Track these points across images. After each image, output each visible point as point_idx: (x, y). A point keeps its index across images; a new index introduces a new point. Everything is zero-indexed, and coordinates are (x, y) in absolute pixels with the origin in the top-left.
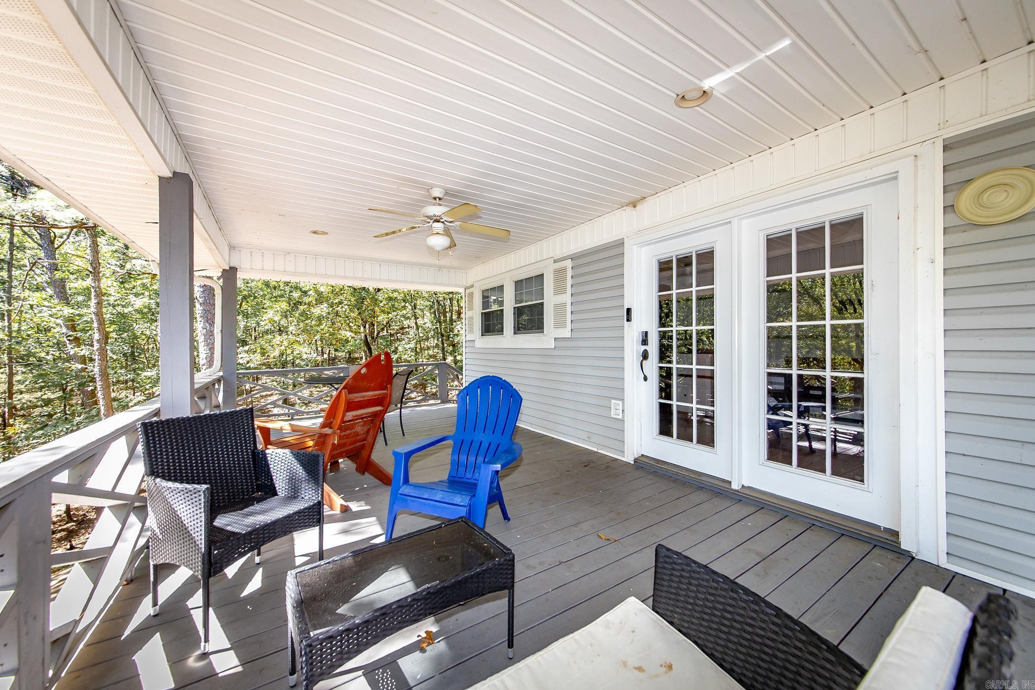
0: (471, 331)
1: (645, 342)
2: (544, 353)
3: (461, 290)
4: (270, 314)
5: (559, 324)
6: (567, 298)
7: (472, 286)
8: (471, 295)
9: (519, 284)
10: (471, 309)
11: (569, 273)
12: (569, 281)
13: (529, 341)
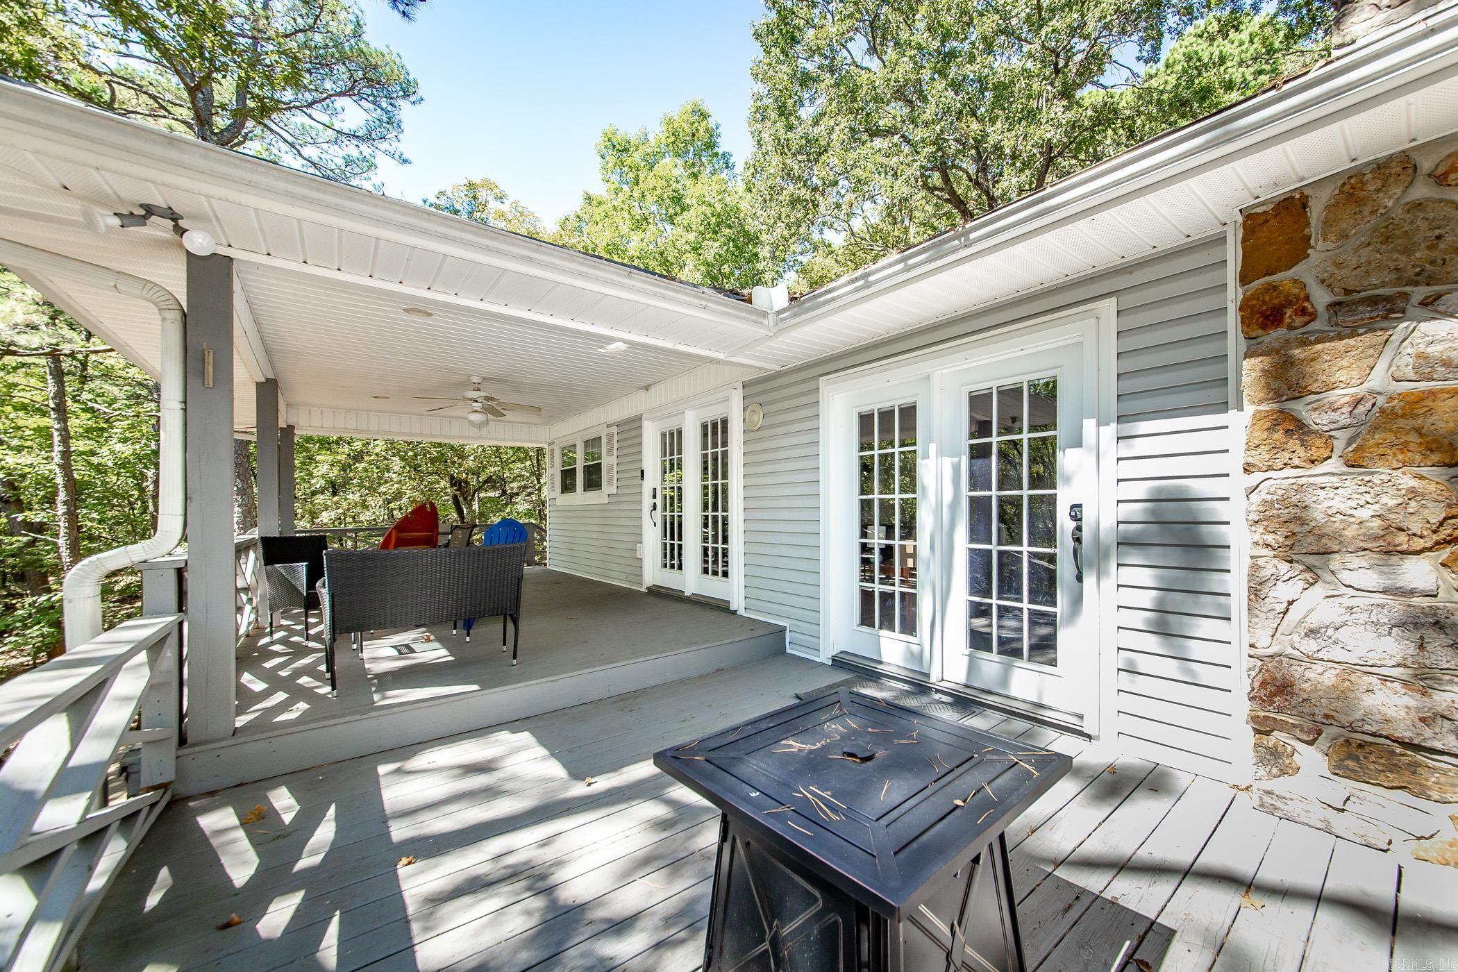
0: (553, 490)
1: (654, 497)
2: (602, 508)
3: (545, 446)
4: (324, 468)
5: (610, 484)
6: (614, 460)
7: (553, 443)
8: (552, 452)
9: (586, 443)
10: (552, 466)
11: (616, 438)
12: (616, 445)
13: (593, 497)
